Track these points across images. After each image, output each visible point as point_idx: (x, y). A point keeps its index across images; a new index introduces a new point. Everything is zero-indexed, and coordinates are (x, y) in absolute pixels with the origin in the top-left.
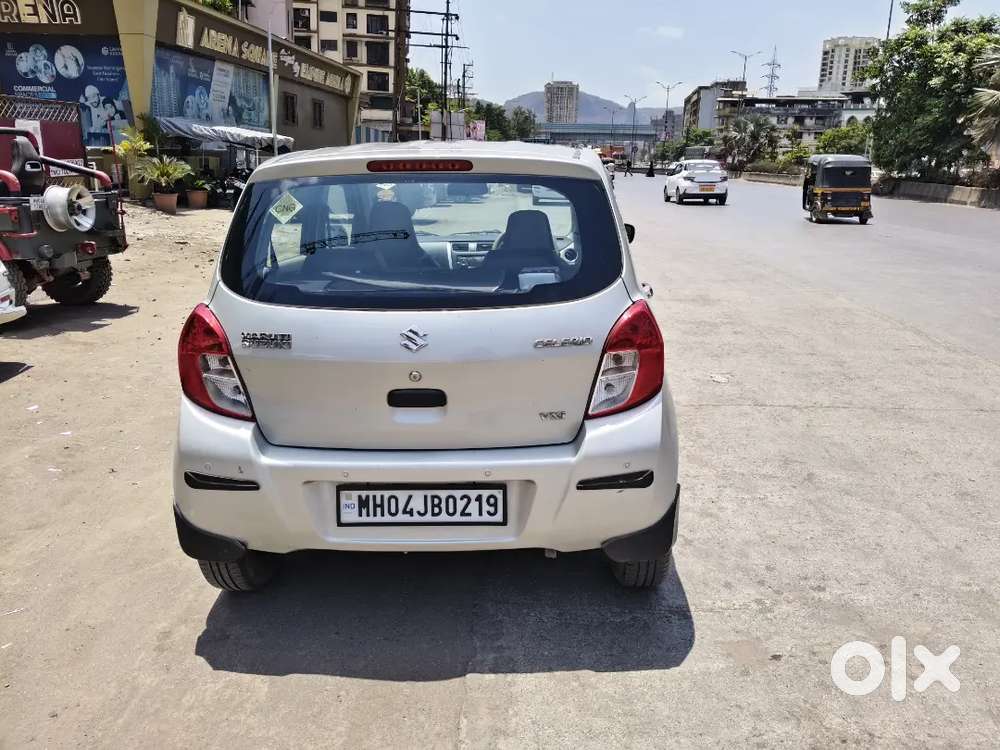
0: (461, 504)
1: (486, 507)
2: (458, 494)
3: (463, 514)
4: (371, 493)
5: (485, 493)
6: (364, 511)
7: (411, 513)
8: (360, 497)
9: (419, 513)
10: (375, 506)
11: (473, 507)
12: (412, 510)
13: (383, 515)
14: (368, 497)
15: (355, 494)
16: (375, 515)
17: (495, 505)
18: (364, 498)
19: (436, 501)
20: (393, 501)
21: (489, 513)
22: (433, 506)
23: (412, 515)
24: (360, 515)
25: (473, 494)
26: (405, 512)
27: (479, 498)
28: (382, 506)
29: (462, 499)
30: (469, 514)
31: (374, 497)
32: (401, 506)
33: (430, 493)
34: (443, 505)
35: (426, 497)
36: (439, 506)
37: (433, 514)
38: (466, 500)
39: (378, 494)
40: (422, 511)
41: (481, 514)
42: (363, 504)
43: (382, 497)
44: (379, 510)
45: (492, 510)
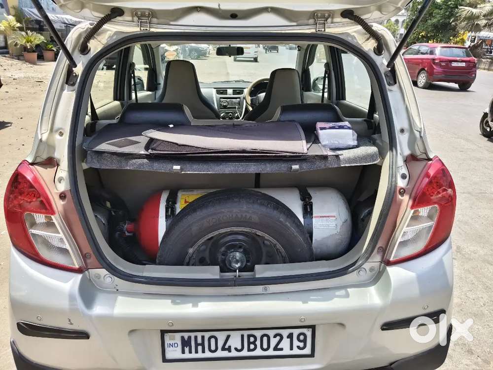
0: (274, 342)
1: (296, 343)
2: (271, 333)
3: (276, 349)
4: (193, 335)
5: (296, 332)
6: (187, 349)
7: (229, 350)
8: (183, 338)
9: (236, 349)
10: (197, 345)
11: (285, 343)
12: (230, 347)
13: (203, 352)
14: (190, 338)
15: (178, 336)
16: (197, 352)
17: (305, 341)
18: (186, 338)
19: (252, 339)
20: (213, 340)
21: (299, 347)
22: (249, 343)
23: (230, 351)
24: (183, 352)
25: (285, 333)
26: (223, 349)
27: (290, 336)
28: (203, 344)
29: (275, 337)
30: (281, 349)
31: (196, 337)
32: (220, 345)
33: (246, 333)
34: (258, 343)
35: (242, 336)
36: (254, 343)
37: (249, 350)
38: (278, 338)
39: (199, 335)
40: (239, 347)
41: (291, 349)
42: (186, 343)
43: (203, 337)
44: (200, 348)
45: (301, 345)
